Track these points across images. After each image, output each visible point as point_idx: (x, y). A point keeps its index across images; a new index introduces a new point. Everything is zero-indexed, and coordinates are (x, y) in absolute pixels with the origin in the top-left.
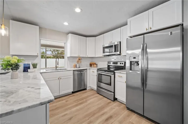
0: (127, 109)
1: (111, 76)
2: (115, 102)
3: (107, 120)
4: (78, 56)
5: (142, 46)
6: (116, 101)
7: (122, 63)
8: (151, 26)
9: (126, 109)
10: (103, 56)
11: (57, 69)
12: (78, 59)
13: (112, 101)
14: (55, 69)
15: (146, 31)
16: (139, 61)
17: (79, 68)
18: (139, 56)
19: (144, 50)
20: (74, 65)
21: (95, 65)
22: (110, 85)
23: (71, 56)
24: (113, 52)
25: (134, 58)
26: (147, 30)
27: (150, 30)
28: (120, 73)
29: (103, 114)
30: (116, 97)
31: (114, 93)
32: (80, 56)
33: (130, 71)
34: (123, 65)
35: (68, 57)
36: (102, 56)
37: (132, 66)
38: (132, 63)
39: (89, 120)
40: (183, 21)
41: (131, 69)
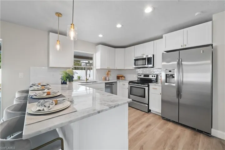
0: (163, 119)
1: (145, 89)
2: (148, 114)
3: (147, 127)
4: (107, 68)
5: (177, 60)
6: (150, 113)
7: (154, 75)
8: (185, 43)
9: (161, 119)
10: (134, 69)
11: (88, 81)
12: (107, 71)
13: (146, 112)
14: (85, 82)
15: (181, 48)
16: (174, 75)
17: (109, 80)
18: (174, 69)
19: (179, 64)
20: (104, 77)
21: (123, 78)
22: (144, 97)
23: (101, 68)
24: (146, 64)
25: (170, 71)
26: (182, 46)
27: (185, 47)
28: (155, 85)
29: (142, 123)
30: (150, 109)
31: (148, 104)
32: (110, 68)
33: (166, 84)
34: (155, 78)
35: (97, 70)
36: (132, 69)
37: (168, 78)
38: (168, 76)
39: (131, 128)
40: (212, 42)
41: (166, 82)
